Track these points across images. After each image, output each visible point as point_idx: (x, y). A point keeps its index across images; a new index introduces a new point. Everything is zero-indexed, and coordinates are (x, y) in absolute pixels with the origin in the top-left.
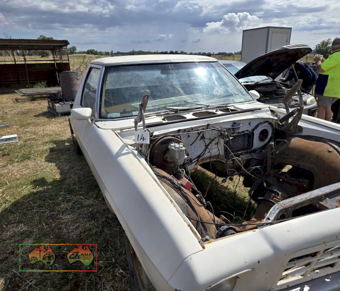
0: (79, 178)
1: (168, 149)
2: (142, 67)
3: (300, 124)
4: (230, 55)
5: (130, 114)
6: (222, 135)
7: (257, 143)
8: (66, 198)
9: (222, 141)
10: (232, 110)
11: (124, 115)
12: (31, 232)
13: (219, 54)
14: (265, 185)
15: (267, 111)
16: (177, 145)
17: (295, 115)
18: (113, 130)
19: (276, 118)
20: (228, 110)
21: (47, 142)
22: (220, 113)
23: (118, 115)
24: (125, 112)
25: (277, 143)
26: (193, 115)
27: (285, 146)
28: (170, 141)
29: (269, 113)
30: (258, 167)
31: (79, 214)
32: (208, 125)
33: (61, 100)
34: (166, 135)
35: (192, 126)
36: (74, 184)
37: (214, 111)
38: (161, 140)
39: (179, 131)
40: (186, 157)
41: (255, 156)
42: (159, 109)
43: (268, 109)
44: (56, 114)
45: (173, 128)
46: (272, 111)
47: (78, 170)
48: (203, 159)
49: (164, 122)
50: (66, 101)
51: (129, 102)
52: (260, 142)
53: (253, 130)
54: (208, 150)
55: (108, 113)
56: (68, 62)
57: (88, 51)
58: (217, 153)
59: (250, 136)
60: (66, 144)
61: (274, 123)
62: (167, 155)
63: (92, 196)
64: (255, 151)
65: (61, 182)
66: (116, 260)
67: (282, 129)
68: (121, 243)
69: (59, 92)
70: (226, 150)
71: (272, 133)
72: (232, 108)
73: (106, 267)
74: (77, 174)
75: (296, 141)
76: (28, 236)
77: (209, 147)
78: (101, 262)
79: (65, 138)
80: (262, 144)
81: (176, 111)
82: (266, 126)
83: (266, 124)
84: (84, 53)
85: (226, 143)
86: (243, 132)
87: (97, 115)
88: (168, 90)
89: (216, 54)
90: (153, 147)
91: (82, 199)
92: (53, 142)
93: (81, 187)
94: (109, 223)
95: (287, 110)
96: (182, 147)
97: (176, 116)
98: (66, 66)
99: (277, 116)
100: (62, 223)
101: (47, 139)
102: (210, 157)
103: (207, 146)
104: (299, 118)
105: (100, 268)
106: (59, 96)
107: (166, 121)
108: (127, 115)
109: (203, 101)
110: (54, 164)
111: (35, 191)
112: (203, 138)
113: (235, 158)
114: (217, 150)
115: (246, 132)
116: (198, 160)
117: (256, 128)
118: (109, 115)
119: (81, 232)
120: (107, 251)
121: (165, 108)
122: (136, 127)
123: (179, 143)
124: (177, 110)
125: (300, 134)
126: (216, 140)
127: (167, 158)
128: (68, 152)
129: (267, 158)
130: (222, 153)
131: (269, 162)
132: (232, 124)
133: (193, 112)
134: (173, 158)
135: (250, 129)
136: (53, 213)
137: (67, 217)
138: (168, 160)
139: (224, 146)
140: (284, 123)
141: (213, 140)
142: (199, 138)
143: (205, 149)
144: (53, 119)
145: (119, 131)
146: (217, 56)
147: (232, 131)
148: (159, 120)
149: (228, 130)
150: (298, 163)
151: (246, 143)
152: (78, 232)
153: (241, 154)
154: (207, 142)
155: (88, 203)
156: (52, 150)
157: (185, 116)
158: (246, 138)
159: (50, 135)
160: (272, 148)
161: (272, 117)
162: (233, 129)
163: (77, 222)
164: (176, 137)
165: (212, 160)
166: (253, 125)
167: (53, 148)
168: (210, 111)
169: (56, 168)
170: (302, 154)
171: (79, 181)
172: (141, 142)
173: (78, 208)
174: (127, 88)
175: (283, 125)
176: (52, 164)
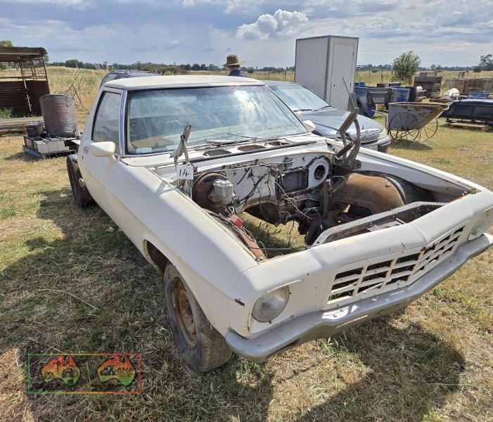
0: (91, 236)
1: (212, 188)
2: (174, 91)
3: (358, 158)
4: (280, 71)
5: (164, 149)
6: (272, 173)
7: (313, 182)
8: (78, 259)
9: (273, 179)
10: (283, 144)
11: (157, 150)
12: (41, 298)
13: (265, 69)
14: (321, 227)
15: (323, 144)
16: (223, 182)
17: (352, 149)
18: (147, 167)
19: (333, 153)
20: (278, 143)
21: (34, 194)
22: (270, 146)
23: (150, 150)
24: (157, 146)
25: (335, 181)
26: (239, 149)
27: (342, 184)
28: (215, 178)
29: (326, 146)
30: (314, 208)
31: (100, 276)
32: (257, 160)
33: (44, 136)
34: (209, 172)
35: (239, 162)
36: (85, 243)
37: (263, 145)
38: (204, 177)
39: (224, 167)
40: (234, 195)
41: (310, 197)
42: (197, 143)
43: (324, 142)
44: (38, 155)
45: (216, 164)
46: (329, 145)
47: (87, 227)
48: (252, 201)
49: (206, 157)
50: (53, 137)
51: (161, 134)
52: (316, 180)
53: (308, 166)
54: (257, 190)
55: (136, 148)
56: (45, 80)
57: (67, 62)
58: (268, 194)
59: (304, 173)
60: (62, 195)
61: (330, 158)
62: (212, 194)
63: (112, 256)
64: (310, 191)
65: (67, 241)
66: (155, 320)
67: (340, 165)
68: (158, 303)
69: (40, 125)
70: (277, 189)
71: (330, 170)
72: (284, 141)
73: (143, 327)
74: (85, 231)
75: (354, 178)
76: (38, 303)
77: (258, 186)
78: (137, 322)
79: (58, 187)
80: (318, 183)
81: (219, 145)
82: (322, 162)
83: (322, 159)
84: (61, 64)
85: (278, 181)
86: (297, 168)
87: (122, 151)
88: (207, 120)
89: (261, 70)
90: (195, 185)
91: (99, 259)
92: (41, 193)
93: (96, 246)
94: (140, 284)
95: (344, 142)
96: (229, 184)
97: (218, 151)
98: (44, 86)
99: (334, 150)
100: (80, 287)
101: (33, 190)
102: (260, 199)
103: (256, 185)
104: (356, 151)
105: (137, 329)
106: (41, 131)
107: (208, 157)
108: (160, 149)
109: (249, 133)
110: (52, 221)
111: (34, 252)
112: (251, 175)
113: (289, 199)
114: (267, 189)
115: (300, 169)
116: (246, 202)
117: (311, 163)
118: (138, 151)
119: (106, 295)
120: (142, 311)
121: (205, 141)
122: (176, 162)
123: (225, 179)
124: (220, 143)
125: (358, 170)
126: (267, 177)
127: (211, 197)
128: (67, 205)
129: (323, 197)
130: (273, 193)
131: (326, 201)
132: (283, 159)
133: (238, 146)
134: (219, 196)
135: (304, 165)
136: (64, 277)
137: (86, 280)
138: (214, 200)
139: (276, 184)
140: (341, 157)
141: (262, 177)
142: (247, 175)
143: (255, 188)
144: (35, 163)
145: (154, 169)
146: (263, 72)
147: (284, 168)
148: (199, 155)
149: (280, 166)
150: (356, 200)
151: (301, 182)
152: (102, 294)
153: (295, 195)
154: (256, 180)
155: (109, 262)
156: (44, 204)
157: (229, 150)
158: (301, 176)
159: (37, 185)
160: (328, 186)
161: (329, 151)
162: (285, 165)
163: (98, 285)
164: (221, 173)
165: (262, 202)
166: (308, 160)
167: (45, 201)
168: (258, 144)
169: (55, 225)
170: (360, 191)
171: (91, 240)
172: (184, 177)
173: (97, 269)
174: (157, 117)
175: (340, 161)
176: (49, 220)
